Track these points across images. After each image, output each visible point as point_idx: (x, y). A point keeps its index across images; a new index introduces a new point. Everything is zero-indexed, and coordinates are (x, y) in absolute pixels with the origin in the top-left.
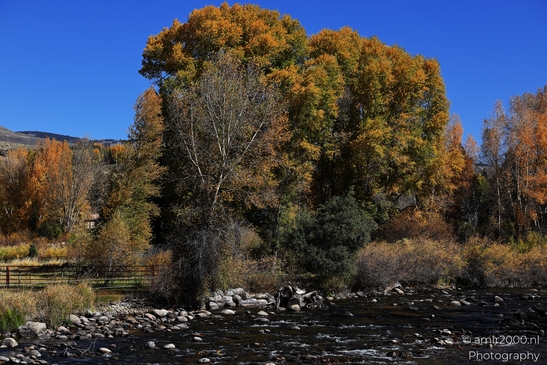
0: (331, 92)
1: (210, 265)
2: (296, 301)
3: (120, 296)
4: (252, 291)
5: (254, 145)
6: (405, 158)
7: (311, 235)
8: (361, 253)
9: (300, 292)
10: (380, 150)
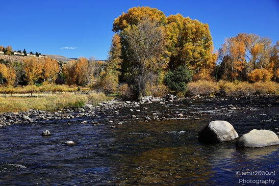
0: (174, 34)
1: (142, 87)
2: (171, 99)
3: (113, 98)
4: (155, 97)
5: (157, 47)
6: (199, 55)
7: (173, 79)
8: (189, 84)
9: (172, 96)
10: (191, 53)
